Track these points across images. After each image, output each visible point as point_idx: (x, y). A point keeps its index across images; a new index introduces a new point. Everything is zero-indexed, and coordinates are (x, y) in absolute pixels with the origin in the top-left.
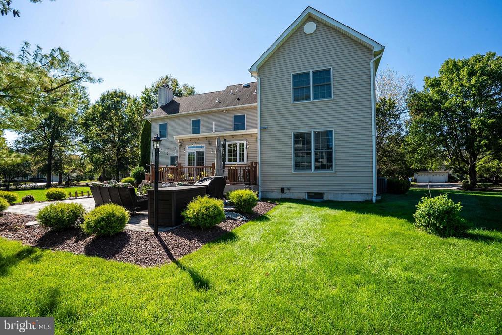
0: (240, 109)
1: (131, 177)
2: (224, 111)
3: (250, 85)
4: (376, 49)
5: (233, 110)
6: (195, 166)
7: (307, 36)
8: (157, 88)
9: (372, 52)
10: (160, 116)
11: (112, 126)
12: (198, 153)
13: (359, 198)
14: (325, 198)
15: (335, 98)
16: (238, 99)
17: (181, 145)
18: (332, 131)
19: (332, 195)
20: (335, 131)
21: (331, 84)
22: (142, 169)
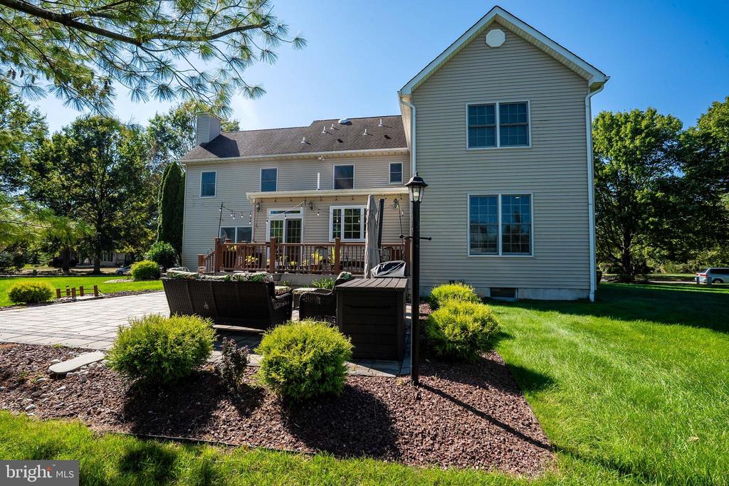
0: (345, 156)
1: (149, 259)
2: (320, 158)
3: (352, 121)
4: (597, 79)
5: (333, 157)
6: (284, 243)
7: (489, 51)
8: (177, 115)
9: (587, 84)
10: (204, 160)
11: (90, 174)
12: (290, 222)
13: (569, 296)
14: (519, 295)
15: (534, 146)
16: (340, 141)
17: (259, 209)
18: (530, 195)
19: (530, 290)
20: (534, 196)
21: (528, 125)
22: (168, 247)
